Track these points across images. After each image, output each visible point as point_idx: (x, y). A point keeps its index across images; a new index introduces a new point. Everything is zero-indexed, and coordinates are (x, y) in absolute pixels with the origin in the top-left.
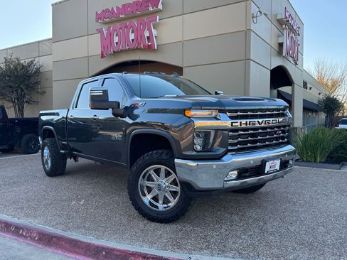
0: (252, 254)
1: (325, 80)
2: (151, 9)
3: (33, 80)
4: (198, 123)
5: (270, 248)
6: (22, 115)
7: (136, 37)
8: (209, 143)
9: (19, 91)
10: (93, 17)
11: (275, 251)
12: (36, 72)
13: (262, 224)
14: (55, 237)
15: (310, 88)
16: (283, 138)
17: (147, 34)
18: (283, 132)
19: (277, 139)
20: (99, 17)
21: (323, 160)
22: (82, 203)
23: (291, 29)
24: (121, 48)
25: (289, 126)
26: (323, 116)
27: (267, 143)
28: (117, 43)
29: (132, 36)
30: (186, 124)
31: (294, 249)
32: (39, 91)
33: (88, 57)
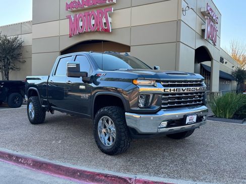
0: (176, 176)
1: (238, 56)
2: (107, 2)
3: (16, 52)
4: (142, 89)
5: (188, 172)
6: (8, 78)
7: (96, 22)
8: (149, 102)
9: (6, 60)
10: (64, 6)
11: (192, 174)
12: (19, 46)
13: (184, 158)
14: (45, 163)
15: (226, 63)
16: (199, 101)
17: (104, 21)
18: (200, 96)
19: (195, 101)
20: (68, 7)
21: (231, 117)
22: (60, 142)
23: (211, 19)
24: (84, 30)
25: (204, 92)
26: (235, 84)
27: (188, 104)
28: (81, 27)
29: (93, 22)
30: (133, 89)
31: (204, 173)
32: (21, 60)
33: (59, 36)
